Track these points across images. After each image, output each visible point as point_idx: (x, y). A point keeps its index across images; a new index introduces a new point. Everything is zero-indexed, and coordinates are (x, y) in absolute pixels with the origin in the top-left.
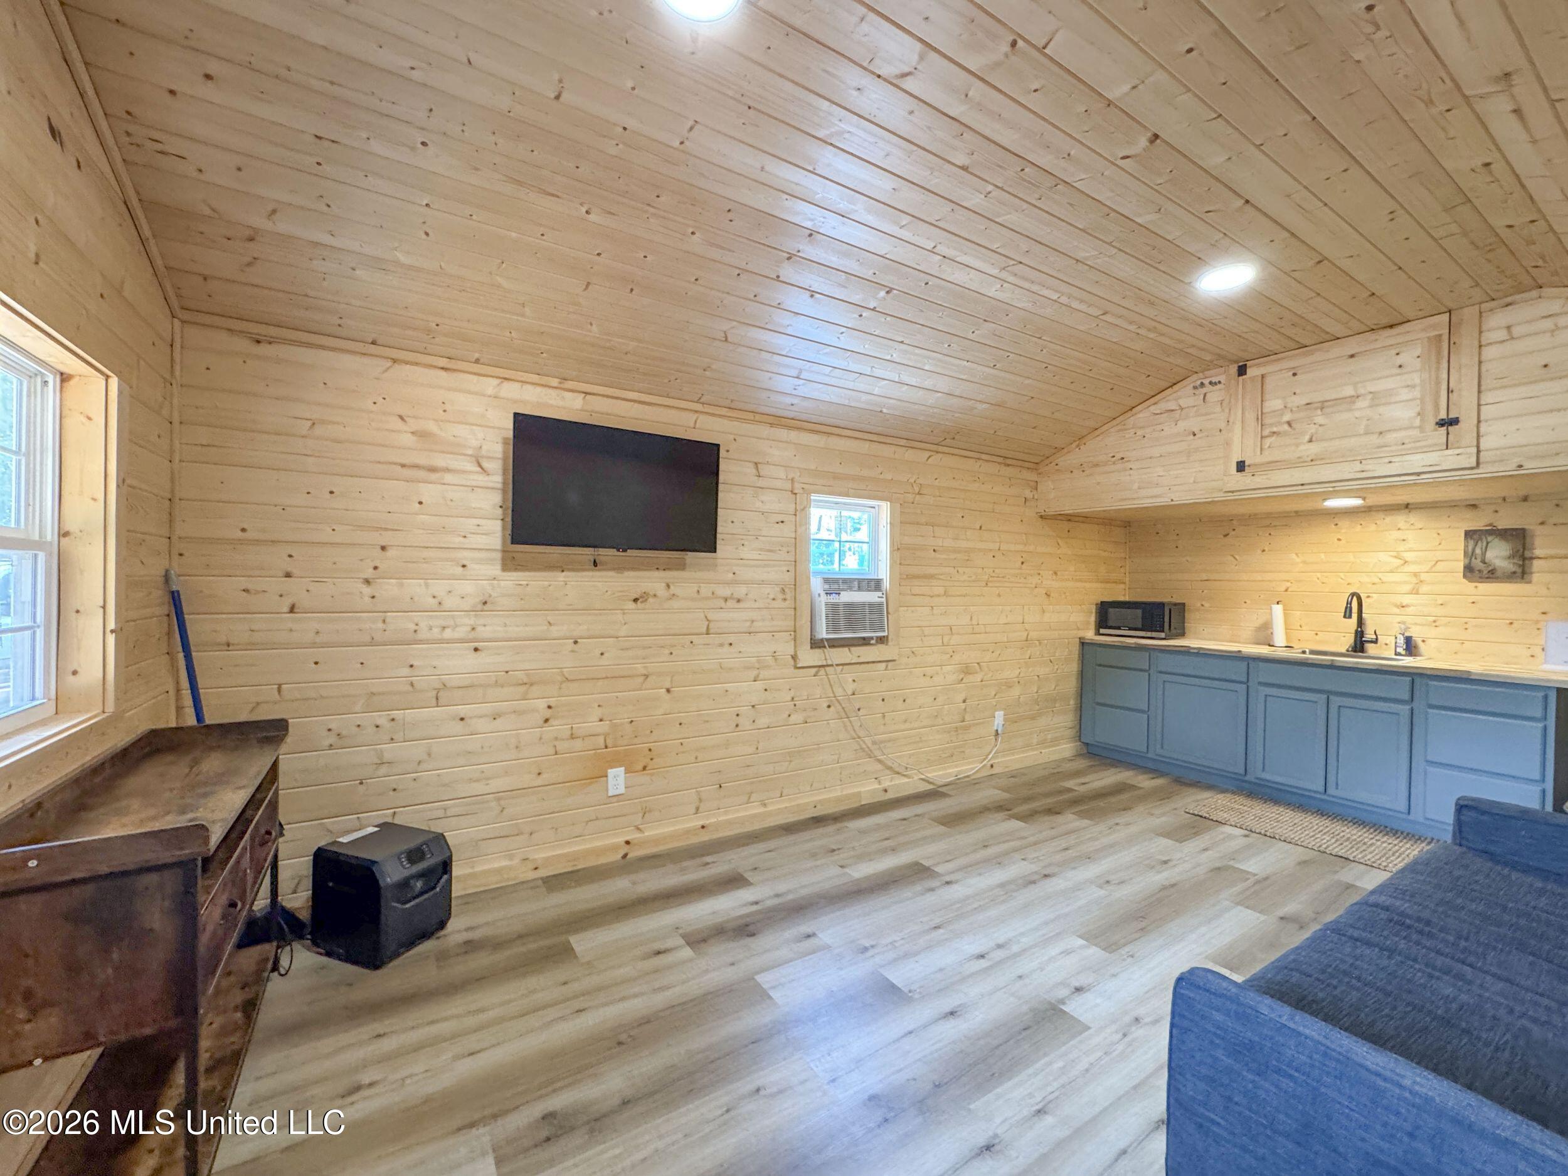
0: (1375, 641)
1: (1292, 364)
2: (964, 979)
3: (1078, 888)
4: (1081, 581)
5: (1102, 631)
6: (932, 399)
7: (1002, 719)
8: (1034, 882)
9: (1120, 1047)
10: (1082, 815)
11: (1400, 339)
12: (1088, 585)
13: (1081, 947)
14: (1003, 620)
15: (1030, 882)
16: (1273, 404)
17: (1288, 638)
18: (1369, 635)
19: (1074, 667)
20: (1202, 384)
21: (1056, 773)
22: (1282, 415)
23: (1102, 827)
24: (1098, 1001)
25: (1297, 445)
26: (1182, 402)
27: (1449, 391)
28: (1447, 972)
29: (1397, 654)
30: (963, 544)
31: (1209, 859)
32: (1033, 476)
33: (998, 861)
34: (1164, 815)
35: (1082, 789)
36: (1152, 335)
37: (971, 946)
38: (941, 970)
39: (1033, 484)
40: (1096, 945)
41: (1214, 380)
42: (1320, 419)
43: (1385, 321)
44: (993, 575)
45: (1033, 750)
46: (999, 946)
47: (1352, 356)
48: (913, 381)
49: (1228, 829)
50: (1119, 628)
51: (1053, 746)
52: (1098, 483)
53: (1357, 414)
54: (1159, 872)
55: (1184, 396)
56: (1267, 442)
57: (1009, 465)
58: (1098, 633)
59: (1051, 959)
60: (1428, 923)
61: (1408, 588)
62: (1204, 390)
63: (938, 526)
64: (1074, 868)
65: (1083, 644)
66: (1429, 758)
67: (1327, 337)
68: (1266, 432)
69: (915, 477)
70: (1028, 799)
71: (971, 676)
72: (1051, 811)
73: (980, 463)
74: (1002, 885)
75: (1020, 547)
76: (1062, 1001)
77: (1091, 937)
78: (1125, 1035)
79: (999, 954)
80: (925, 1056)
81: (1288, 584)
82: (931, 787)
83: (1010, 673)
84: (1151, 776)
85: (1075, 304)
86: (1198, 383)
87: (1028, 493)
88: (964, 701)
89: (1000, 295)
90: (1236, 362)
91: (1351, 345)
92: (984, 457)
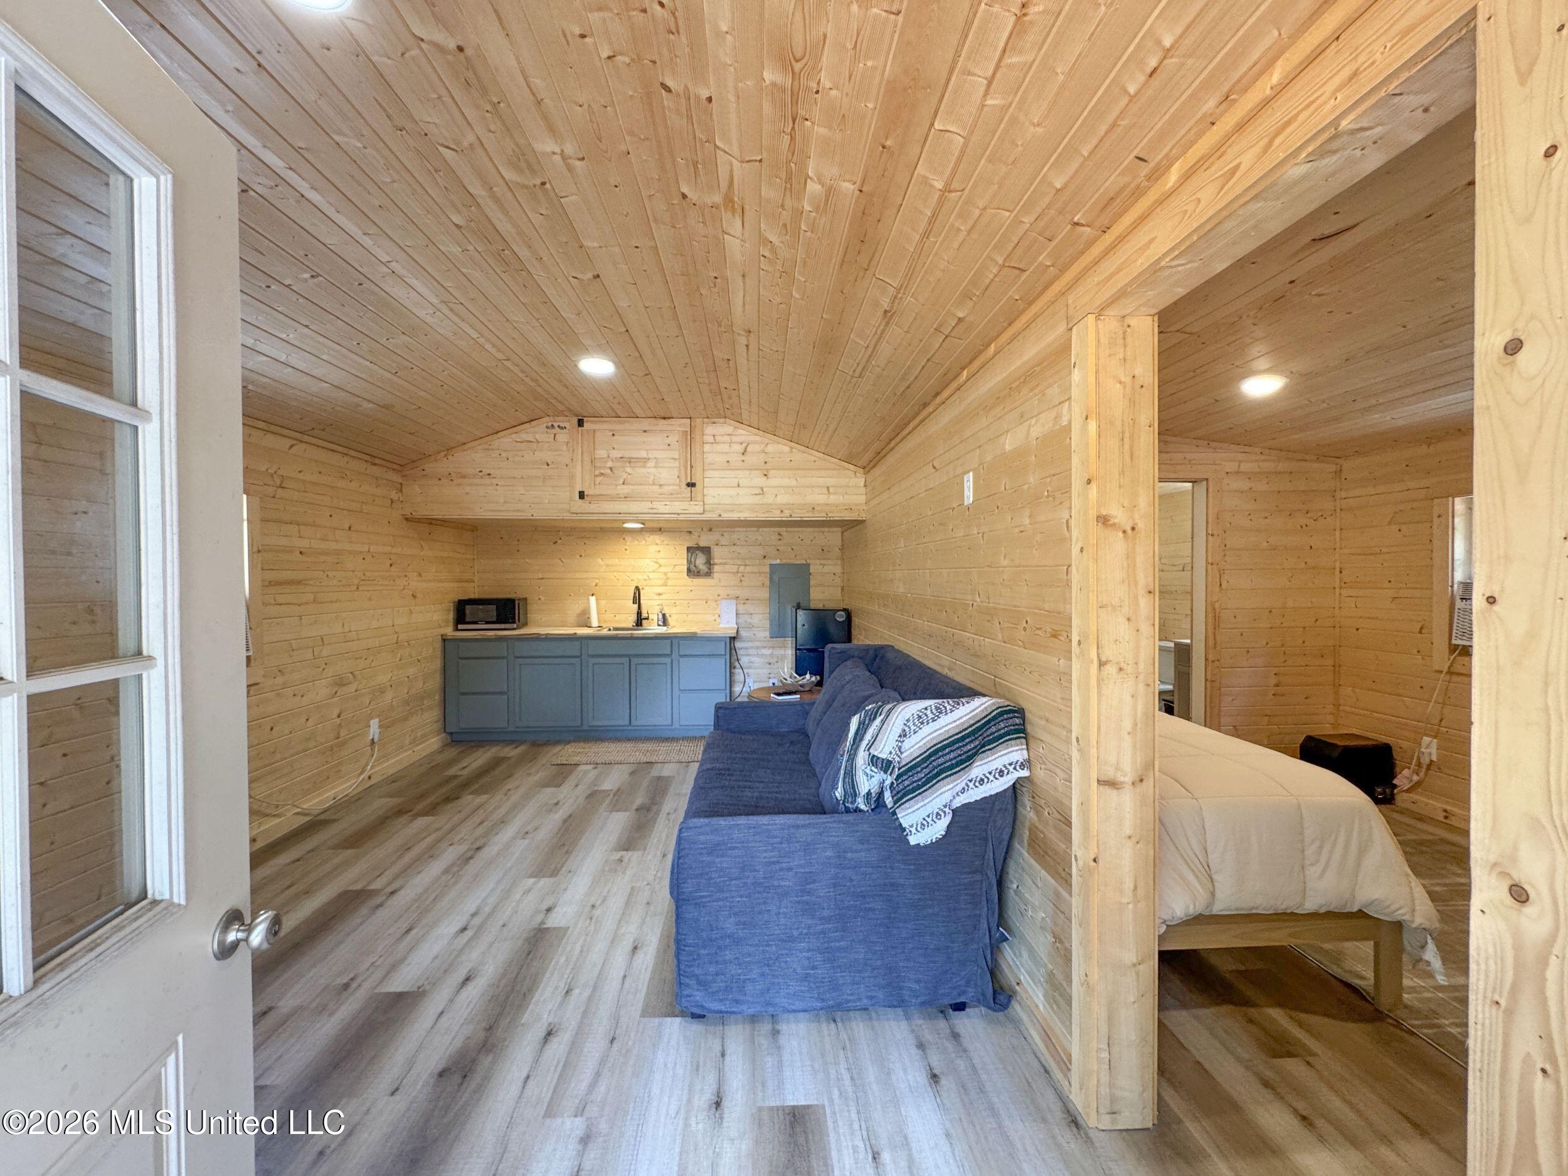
0: (647, 619)
1: (611, 427)
2: (461, 952)
3: (508, 845)
4: (440, 581)
5: (460, 627)
6: (315, 387)
7: (377, 726)
8: (471, 858)
9: (592, 927)
10: (477, 793)
11: (670, 428)
12: (446, 584)
13: (535, 883)
14: (375, 624)
15: (467, 859)
16: (601, 453)
17: (599, 621)
18: (644, 615)
19: (438, 664)
20: (552, 426)
21: (433, 767)
22: (606, 462)
23: (499, 796)
24: (565, 910)
25: (616, 485)
26: (537, 436)
27: (691, 467)
28: (745, 787)
29: (659, 625)
30: (333, 546)
31: (582, 791)
32: (397, 478)
33: (430, 854)
34: (537, 773)
35: (465, 772)
36: (533, 384)
37: (448, 928)
38: (436, 957)
39: (399, 486)
40: (543, 877)
41: (562, 425)
42: (629, 470)
43: (663, 415)
44: (363, 578)
45: (406, 751)
46: (473, 915)
47: (645, 431)
48: (302, 366)
49: (583, 768)
50: (475, 623)
51: (424, 742)
52: (467, 494)
53: (649, 470)
54: (556, 812)
55: (538, 432)
56: (598, 480)
57: (375, 464)
58: (457, 629)
59: (519, 902)
60: (729, 770)
61: (660, 582)
62: (554, 431)
63: (304, 524)
64: (497, 834)
65: (444, 640)
66: (682, 688)
67: (632, 415)
68: (597, 473)
69: (275, 467)
70: (422, 796)
71: (345, 688)
72: (448, 799)
73: (346, 459)
74: (446, 871)
75: (388, 549)
76: (543, 923)
77: (538, 873)
78: (591, 918)
79: (477, 921)
80: (466, 1019)
81: (597, 581)
82: (308, 818)
83: (383, 679)
84: (514, 746)
85: (488, 347)
86: (550, 424)
87: (394, 495)
88: (339, 716)
89: (429, 319)
90: (578, 416)
91: (646, 424)
92: (352, 453)
